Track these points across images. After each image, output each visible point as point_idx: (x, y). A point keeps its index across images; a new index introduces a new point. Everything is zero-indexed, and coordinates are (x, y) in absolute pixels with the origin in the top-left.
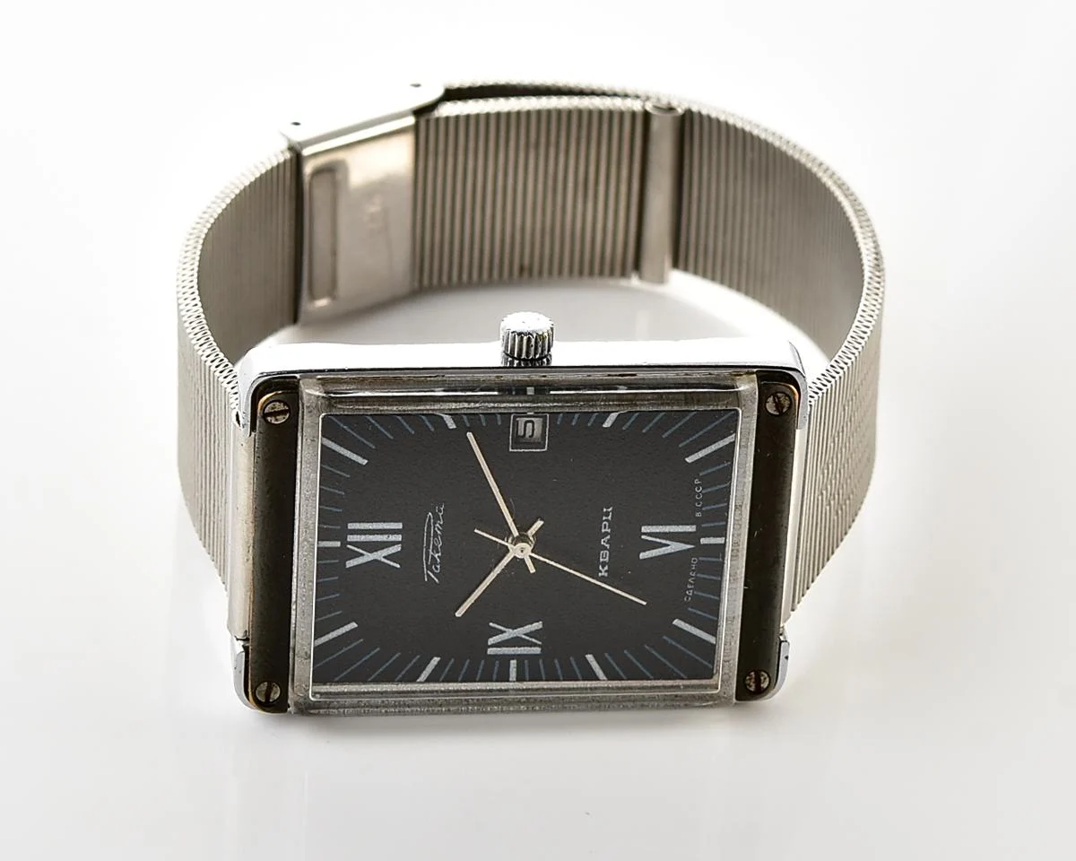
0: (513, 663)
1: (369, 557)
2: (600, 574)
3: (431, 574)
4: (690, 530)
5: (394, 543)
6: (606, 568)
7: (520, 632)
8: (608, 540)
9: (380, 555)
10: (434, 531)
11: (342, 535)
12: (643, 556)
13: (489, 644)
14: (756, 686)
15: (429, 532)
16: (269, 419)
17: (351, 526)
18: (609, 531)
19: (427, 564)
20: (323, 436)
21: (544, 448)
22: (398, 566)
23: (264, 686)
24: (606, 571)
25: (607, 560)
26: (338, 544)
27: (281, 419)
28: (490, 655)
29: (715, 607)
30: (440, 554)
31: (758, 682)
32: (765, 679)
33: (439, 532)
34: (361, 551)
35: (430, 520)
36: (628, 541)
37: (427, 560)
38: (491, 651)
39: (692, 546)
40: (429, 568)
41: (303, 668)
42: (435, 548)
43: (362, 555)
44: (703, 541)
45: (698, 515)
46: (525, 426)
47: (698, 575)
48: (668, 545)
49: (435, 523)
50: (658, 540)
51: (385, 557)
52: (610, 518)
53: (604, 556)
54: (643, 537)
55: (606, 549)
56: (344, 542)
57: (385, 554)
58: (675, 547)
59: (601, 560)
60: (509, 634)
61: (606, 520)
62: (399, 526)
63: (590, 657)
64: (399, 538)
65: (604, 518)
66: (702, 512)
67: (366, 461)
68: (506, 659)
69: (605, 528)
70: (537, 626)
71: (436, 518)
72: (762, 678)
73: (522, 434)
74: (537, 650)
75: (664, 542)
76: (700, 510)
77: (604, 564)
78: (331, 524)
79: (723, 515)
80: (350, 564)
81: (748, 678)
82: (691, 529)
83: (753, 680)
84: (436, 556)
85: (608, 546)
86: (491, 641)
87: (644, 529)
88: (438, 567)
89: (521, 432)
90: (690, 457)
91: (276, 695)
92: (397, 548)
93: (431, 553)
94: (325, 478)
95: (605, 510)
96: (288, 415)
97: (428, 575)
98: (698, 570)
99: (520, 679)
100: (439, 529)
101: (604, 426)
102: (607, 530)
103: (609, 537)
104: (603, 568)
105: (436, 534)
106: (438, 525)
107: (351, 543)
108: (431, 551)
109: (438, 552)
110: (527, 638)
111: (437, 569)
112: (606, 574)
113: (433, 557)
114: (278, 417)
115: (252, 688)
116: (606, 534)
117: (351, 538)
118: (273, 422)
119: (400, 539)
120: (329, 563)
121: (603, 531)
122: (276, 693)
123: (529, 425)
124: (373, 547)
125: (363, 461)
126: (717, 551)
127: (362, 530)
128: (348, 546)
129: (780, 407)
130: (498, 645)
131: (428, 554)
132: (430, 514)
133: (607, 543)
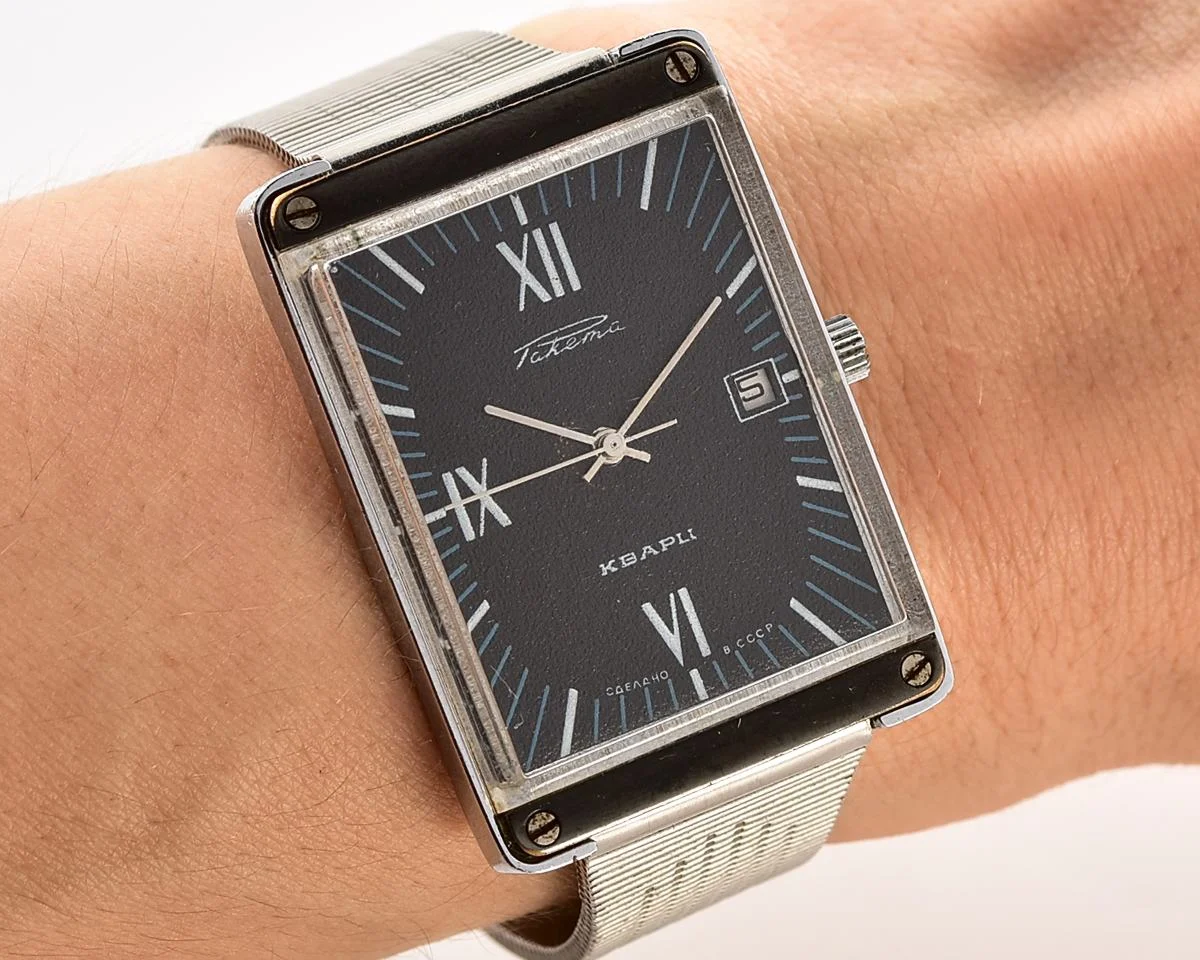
0: (442, 513)
1: (520, 266)
2: (602, 566)
3: (525, 354)
4: (702, 649)
5: (550, 289)
6: (614, 569)
7: (488, 502)
8: (651, 555)
9: (528, 279)
10: (584, 334)
11: (538, 220)
12: (648, 608)
13: (457, 470)
14: (537, 831)
15: (579, 327)
16: (670, 60)
17: (554, 228)
18: (664, 549)
19: (537, 343)
21: (742, 418)
22: (522, 309)
23: (309, 204)
25: (624, 565)
26: (524, 220)
27: (674, 75)
28: (441, 479)
29: (611, 729)
30: (556, 354)
31: (543, 830)
32: (551, 837)
33: (585, 339)
34: (525, 254)
35: (594, 321)
36: (657, 582)
37: (545, 340)
38: (448, 479)
39: (682, 662)
40: (532, 349)
41: (342, 242)
42: (562, 344)
43: (520, 257)
44: (694, 674)
45: (727, 650)
46: (755, 386)
47: (646, 689)
48: (672, 631)
50: (674, 615)
51: (527, 285)
52: (681, 542)
53: (628, 560)
54: (672, 595)
55: (639, 556)
56: (529, 229)
57: (531, 285)
58: (673, 641)
59: (622, 558)
60: (479, 489)
61: (677, 538)
62: (576, 286)
63: (485, 606)
64: (560, 292)
65: (679, 535)
66: (733, 651)
67: (646, 208)
69: (666, 543)
70: (504, 520)
71: (601, 328)
72: (550, 833)
73: (743, 387)
74: (470, 535)
75: (676, 626)
76: (734, 648)
77: (618, 564)
78: (543, 198)
79: (737, 679)
80: (504, 248)
81: (544, 814)
82: (705, 650)
83: (543, 823)
84: (552, 350)
85: (644, 557)
86: (462, 471)
87: (683, 593)
88: (539, 359)
89: (744, 385)
90: (797, 602)
91: (301, 224)
92: (545, 297)
93: (554, 342)
94: (606, 165)
95: (690, 531)
96: (683, 81)
97: (523, 351)
98: (652, 686)
100: (589, 337)
101: (799, 478)
102: (664, 545)
103: (656, 552)
104: (614, 565)
105: (580, 336)
106: (594, 333)
107: (531, 239)
108: (557, 340)
109: (558, 350)
110: (483, 515)
111: (535, 358)
112: (605, 573)
113: (549, 346)
114: (675, 70)
115: (299, 190)
116: (659, 548)
117: (538, 234)
118: (668, 67)
119: (558, 295)
120: (493, 218)
121: (662, 542)
122: (305, 224)
123: (757, 390)
124: (536, 267)
125: (645, 205)
126: (690, 699)
127: (553, 243)
128: (526, 235)
129: (913, 674)
130: (459, 482)
131: (552, 337)
132: (606, 317)
133: (646, 555)
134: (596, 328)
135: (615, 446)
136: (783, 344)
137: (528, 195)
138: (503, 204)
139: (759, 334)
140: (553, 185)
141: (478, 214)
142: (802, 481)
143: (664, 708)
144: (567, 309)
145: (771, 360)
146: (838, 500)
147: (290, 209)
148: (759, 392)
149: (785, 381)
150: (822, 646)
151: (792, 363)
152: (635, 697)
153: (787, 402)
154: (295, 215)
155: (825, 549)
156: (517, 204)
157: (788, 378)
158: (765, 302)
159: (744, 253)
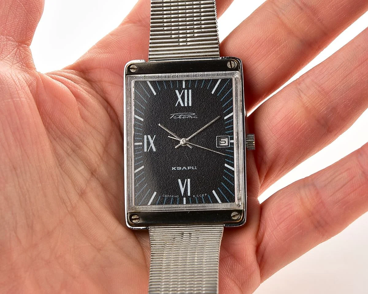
0: (141, 144)
1: (179, 96)
2: (173, 168)
5: (184, 104)
6: (175, 169)
7: (152, 145)
8: (185, 169)
9: (180, 100)
11: (187, 88)
12: (179, 181)
13: (148, 136)
15: (188, 114)
16: (229, 62)
17: (190, 91)
18: (188, 169)
20: (222, 79)
22: (176, 106)
23: (136, 67)
24: (174, 169)
25: (178, 169)
26: (184, 87)
27: (229, 65)
29: (161, 203)
31: (135, 219)
34: (181, 94)
35: (192, 114)
36: (183, 176)
37: (178, 114)
38: (145, 136)
39: (183, 195)
40: (175, 115)
42: (182, 116)
44: (185, 199)
45: (194, 196)
47: (172, 198)
48: (183, 187)
49: (191, 116)
50: (185, 184)
51: (179, 101)
52: (193, 169)
53: (179, 168)
54: (186, 180)
56: (184, 89)
58: (182, 190)
59: (178, 168)
60: (152, 142)
61: (192, 168)
62: (190, 105)
63: (143, 167)
64: (186, 105)
65: (193, 167)
68: (142, 141)
70: (154, 150)
71: (193, 116)
72: (136, 220)
74: (145, 150)
75: (184, 186)
76: (196, 196)
78: (191, 84)
79: (194, 202)
80: (177, 92)
81: (137, 216)
82: (189, 194)
83: (136, 218)
84: (180, 117)
85: (183, 169)
87: (189, 180)
88: (176, 118)
90: (214, 191)
91: (132, 71)
92: (182, 105)
94: (207, 81)
95: (196, 167)
96: (230, 68)
97: (173, 115)
98: (174, 198)
99: (135, 146)
100: (189, 117)
101: (225, 164)
103: (186, 169)
104: (175, 168)
105: (187, 116)
107: (184, 92)
108: (181, 115)
109: (181, 117)
110: (150, 147)
111: (175, 117)
112: (173, 169)
113: (178, 116)
116: (187, 168)
117: (186, 91)
119: (185, 106)
120: (177, 84)
121: (188, 167)
124: (183, 98)
125: (213, 93)
126: (181, 202)
127: (189, 94)
128: (183, 91)
130: (148, 139)
131: (180, 114)
132: (194, 114)
133: (184, 169)
134: (191, 115)
136: (232, 134)
137: (187, 81)
138: (181, 82)
139: (228, 129)
140: (193, 81)
141: (174, 81)
142: (226, 165)
143: (175, 202)
144: (187, 109)
145: (229, 136)
146: (233, 172)
147: (131, 67)
148: (224, 143)
149: (231, 142)
150: (216, 201)
151: (232, 139)
152: (169, 199)
153: (229, 147)
154: (132, 68)
155: (225, 182)
156: (184, 83)
157: (232, 141)
158: (232, 123)
159: (231, 111)
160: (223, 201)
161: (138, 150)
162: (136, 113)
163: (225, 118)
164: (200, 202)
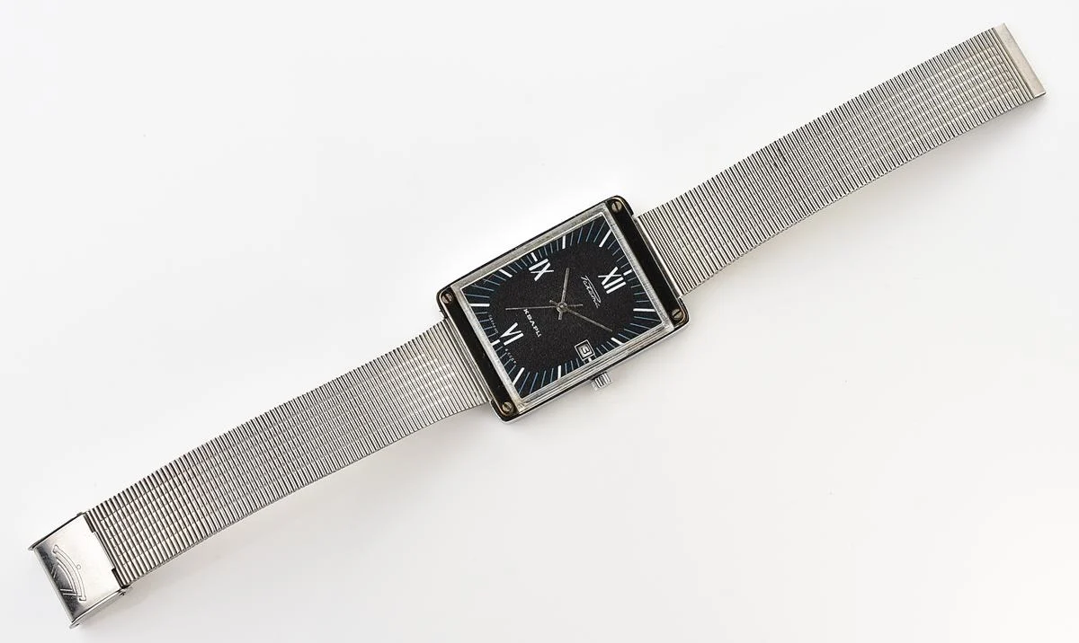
0: (536, 260)
1: (612, 274)
2: (527, 309)
4: (506, 342)
5: (606, 284)
7: (540, 273)
9: (608, 277)
11: (626, 278)
12: (516, 325)
13: (549, 263)
15: (596, 294)
16: (678, 310)
17: (624, 283)
18: (534, 328)
20: (655, 313)
21: (577, 348)
22: (599, 276)
23: (620, 208)
24: (525, 312)
26: (625, 274)
27: (674, 313)
28: (546, 258)
29: (480, 317)
31: (447, 299)
32: (445, 301)
34: (615, 275)
36: (524, 326)
37: (590, 284)
38: (546, 260)
39: (501, 337)
40: (588, 281)
41: (611, 221)
42: (590, 290)
44: (498, 341)
45: (507, 350)
47: (492, 327)
48: (510, 333)
50: (515, 333)
52: (537, 332)
53: (529, 317)
54: (520, 331)
56: (623, 276)
57: (606, 278)
58: (507, 334)
59: (530, 315)
60: (544, 270)
62: (608, 292)
63: (510, 276)
64: (605, 287)
66: (506, 352)
68: (539, 260)
70: (536, 279)
71: (597, 302)
74: (531, 269)
75: (512, 334)
78: (632, 280)
79: (499, 354)
80: (616, 269)
81: (451, 298)
82: (505, 344)
84: (588, 287)
86: (549, 265)
87: (522, 335)
88: (585, 283)
90: (524, 370)
91: (613, 206)
92: (603, 283)
94: (645, 297)
95: (540, 335)
96: (672, 315)
97: (587, 278)
98: (493, 329)
99: (529, 255)
100: (594, 298)
103: (533, 325)
104: (527, 313)
105: (593, 295)
107: (619, 277)
108: (591, 288)
109: (588, 289)
110: (537, 272)
112: (525, 310)
117: (622, 279)
120: (624, 265)
121: (536, 327)
124: (612, 279)
125: (635, 310)
126: (492, 340)
127: (620, 284)
128: (620, 275)
129: (506, 406)
130: (545, 264)
131: (592, 286)
132: (600, 302)
133: (532, 322)
134: (596, 299)
135: (561, 308)
136: (598, 355)
137: (633, 274)
138: (629, 267)
139: (601, 349)
140: (637, 281)
141: (625, 260)
142: (560, 367)
143: (488, 333)
144: (601, 290)
145: (594, 353)
146: (555, 377)
150: (512, 377)
151: (593, 358)
152: (488, 324)
153: (582, 360)
154: (615, 204)
155: (540, 377)
156: (630, 271)
157: (590, 360)
158: (611, 349)
159: (624, 341)
160: (517, 386)
161: (527, 262)
162: (568, 236)
163: (613, 339)
164: (503, 361)
